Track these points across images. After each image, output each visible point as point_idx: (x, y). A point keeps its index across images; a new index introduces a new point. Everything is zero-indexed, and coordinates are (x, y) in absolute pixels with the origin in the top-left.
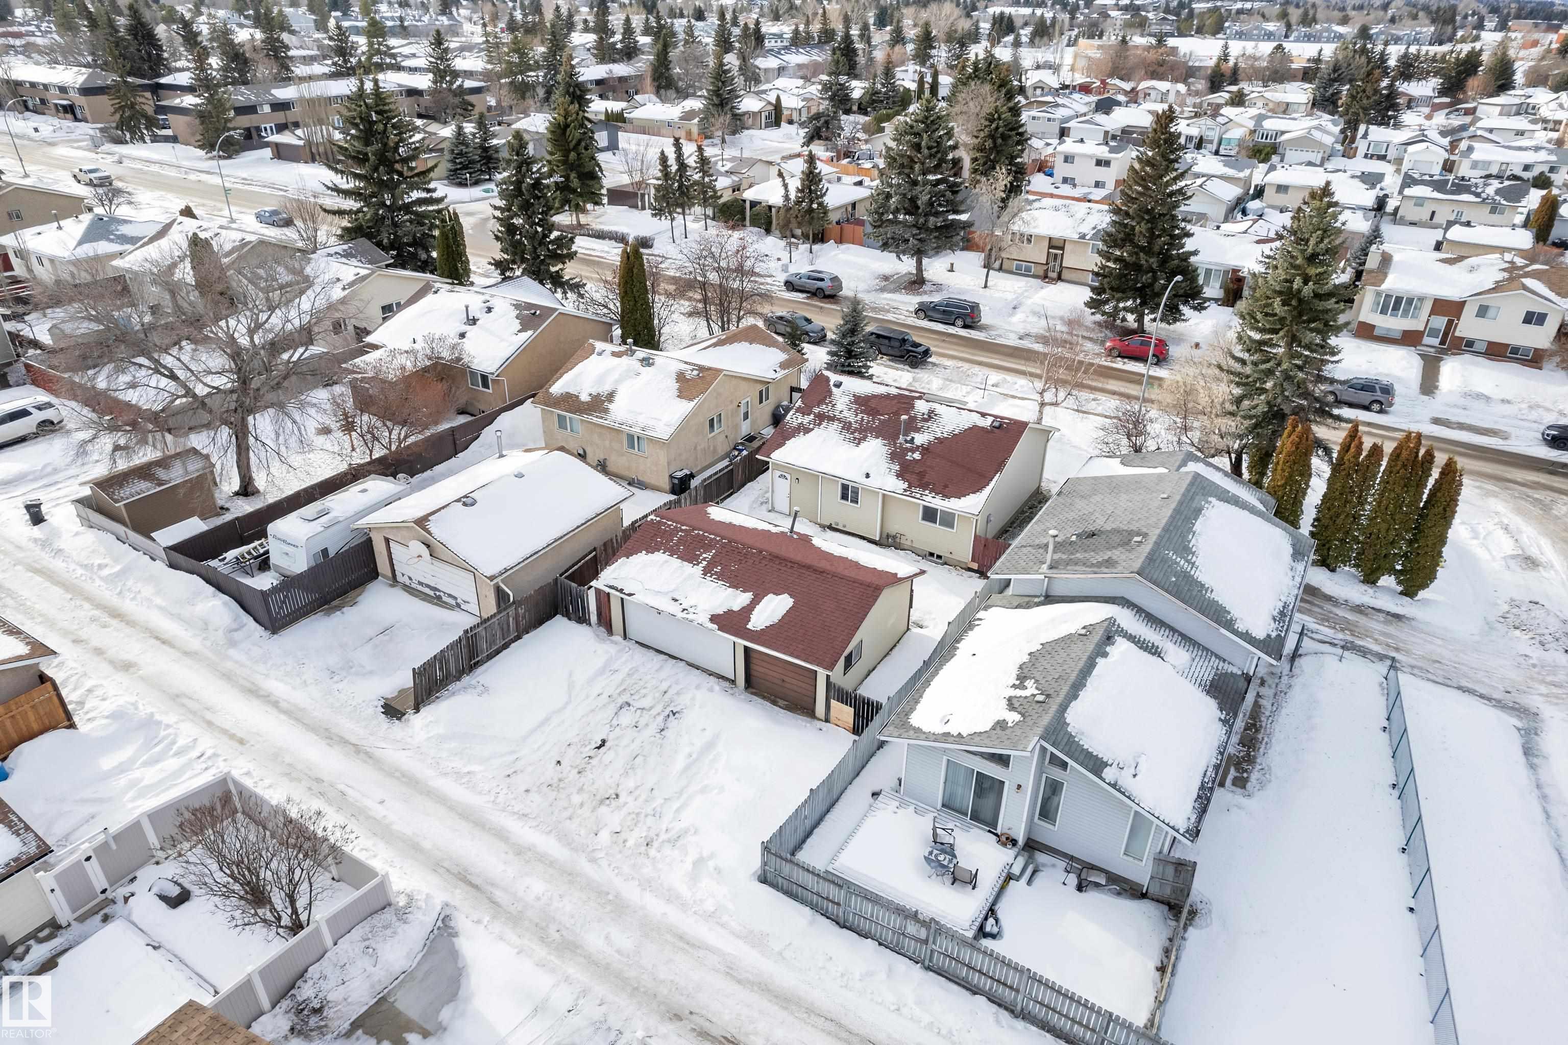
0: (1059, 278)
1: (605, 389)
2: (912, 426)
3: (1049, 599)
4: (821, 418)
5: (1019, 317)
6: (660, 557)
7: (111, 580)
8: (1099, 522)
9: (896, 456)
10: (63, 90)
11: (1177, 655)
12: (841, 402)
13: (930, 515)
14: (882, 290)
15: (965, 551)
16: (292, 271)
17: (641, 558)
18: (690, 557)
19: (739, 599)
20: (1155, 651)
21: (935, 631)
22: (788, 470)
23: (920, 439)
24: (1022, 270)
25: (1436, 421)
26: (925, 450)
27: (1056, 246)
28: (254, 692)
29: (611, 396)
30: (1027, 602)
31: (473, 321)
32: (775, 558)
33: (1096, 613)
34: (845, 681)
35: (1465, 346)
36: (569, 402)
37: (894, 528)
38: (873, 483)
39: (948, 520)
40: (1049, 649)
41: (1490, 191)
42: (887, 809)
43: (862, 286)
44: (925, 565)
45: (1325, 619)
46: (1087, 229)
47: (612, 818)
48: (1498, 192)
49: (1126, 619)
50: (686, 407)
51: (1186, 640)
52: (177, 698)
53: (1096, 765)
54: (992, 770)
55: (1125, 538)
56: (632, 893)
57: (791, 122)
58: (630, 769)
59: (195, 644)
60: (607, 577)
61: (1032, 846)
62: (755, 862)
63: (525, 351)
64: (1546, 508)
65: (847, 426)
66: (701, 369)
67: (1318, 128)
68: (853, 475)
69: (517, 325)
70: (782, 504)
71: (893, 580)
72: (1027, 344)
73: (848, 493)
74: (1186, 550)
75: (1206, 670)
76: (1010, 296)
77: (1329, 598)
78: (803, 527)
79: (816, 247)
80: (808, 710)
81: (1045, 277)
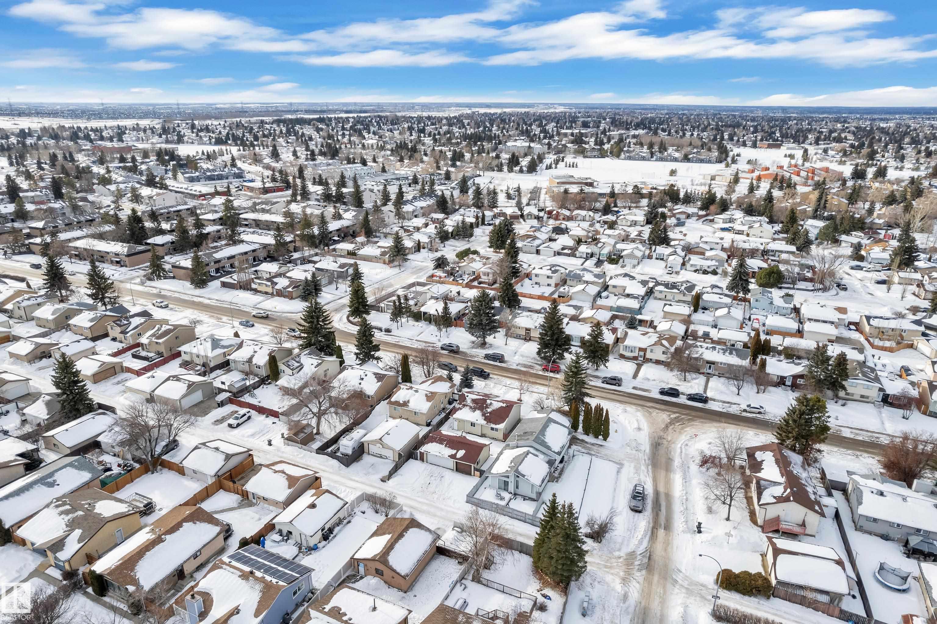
0: (530, 340)
1: (406, 400)
2: (487, 407)
3: (517, 447)
4: (464, 405)
5: (516, 357)
6: (434, 444)
7: (302, 458)
8: (528, 430)
9: (483, 415)
10: (117, 255)
11: (541, 456)
12: (469, 401)
13: (492, 429)
14: (473, 348)
15: (501, 437)
16: (298, 362)
17: (430, 444)
18: (441, 443)
19: (454, 452)
20: (537, 456)
21: (495, 456)
22: (456, 419)
23: (489, 410)
24: (518, 337)
25: (634, 388)
26: (490, 413)
27: (528, 330)
28: (351, 480)
29: (408, 401)
30: (513, 448)
31: (362, 379)
32: (459, 442)
33: (525, 449)
34: (478, 467)
35: (650, 360)
36: (397, 403)
37: (484, 432)
38: (478, 422)
39: (497, 430)
40: (517, 457)
41: (683, 288)
42: (488, 490)
43: (466, 347)
44: (492, 441)
45: (584, 447)
46: (537, 324)
47: (436, 496)
48: (685, 288)
49: (532, 450)
50: (429, 404)
51: (544, 453)
52: (336, 482)
53: (524, 476)
54: (506, 479)
55: (532, 433)
56: (443, 507)
57: (424, 248)
58: (436, 487)
59: (331, 470)
60: (423, 449)
61: (515, 494)
62: (465, 499)
63: (380, 387)
64: (650, 413)
65: (471, 407)
66: (431, 393)
67: (637, 248)
68: (474, 420)
69: (376, 380)
70: (456, 427)
71: (485, 445)
72: (519, 368)
73: (473, 424)
74: (544, 435)
75: (547, 459)
76: (514, 348)
77: (586, 442)
78: (464, 434)
79: (449, 329)
80: (470, 474)
81: (525, 339)
